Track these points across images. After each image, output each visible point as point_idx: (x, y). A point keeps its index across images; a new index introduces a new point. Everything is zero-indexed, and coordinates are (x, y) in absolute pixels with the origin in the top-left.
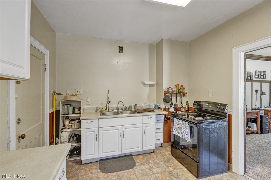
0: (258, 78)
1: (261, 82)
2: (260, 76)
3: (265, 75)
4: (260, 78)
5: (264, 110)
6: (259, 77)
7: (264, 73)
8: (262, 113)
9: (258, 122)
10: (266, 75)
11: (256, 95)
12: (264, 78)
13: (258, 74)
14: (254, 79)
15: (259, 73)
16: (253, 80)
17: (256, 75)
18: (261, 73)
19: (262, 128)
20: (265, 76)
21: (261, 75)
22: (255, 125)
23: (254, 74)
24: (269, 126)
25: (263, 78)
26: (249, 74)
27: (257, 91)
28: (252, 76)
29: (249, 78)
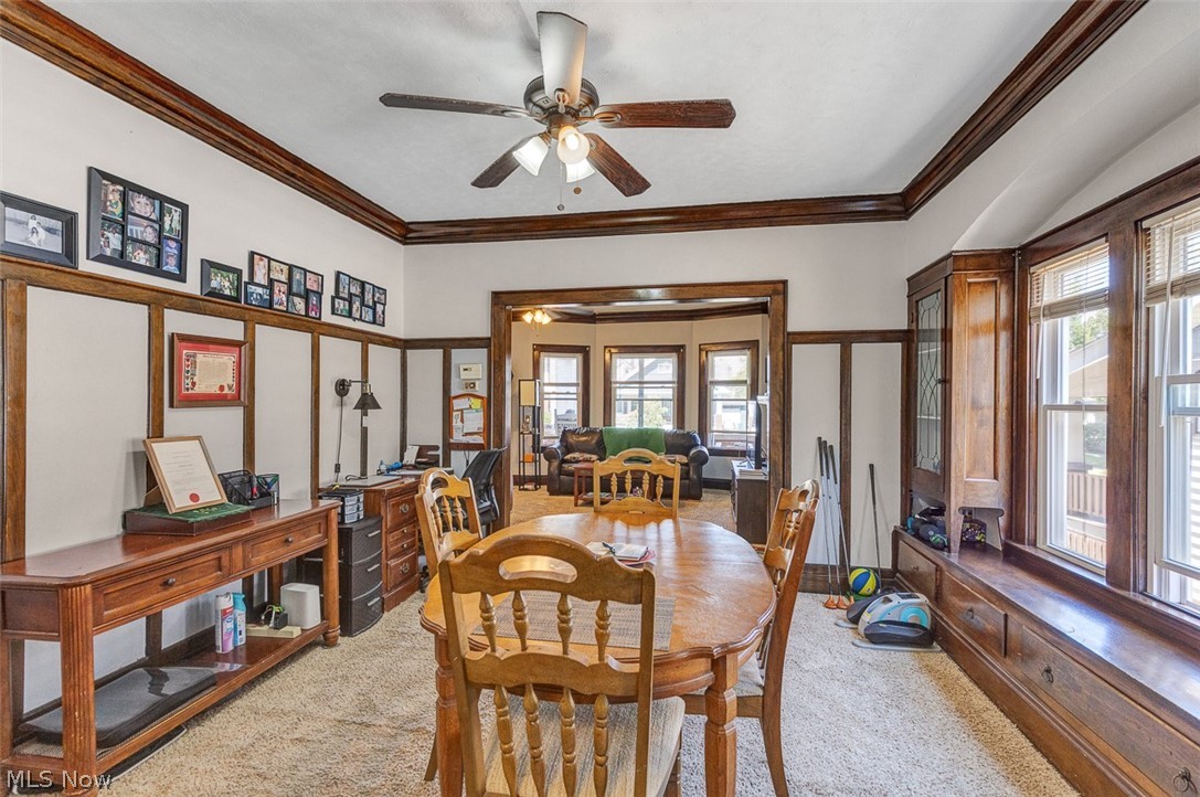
0: (350, 315)
1: (366, 339)
2: (357, 305)
3: (379, 308)
4: (360, 319)
5: (366, 492)
6: (354, 310)
7: (377, 295)
8: (353, 509)
9: (331, 573)
10: (384, 305)
11: (338, 410)
12: (379, 320)
13: (351, 294)
14: (327, 317)
15: (355, 290)
16: (323, 320)
17: (337, 296)
18: (363, 292)
19: (351, 602)
20: (383, 313)
21: (363, 304)
22: (311, 593)
23: (329, 290)
24: (384, 575)
25: (374, 322)
26: (299, 282)
27: (342, 387)
28: (314, 300)
29: (300, 304)
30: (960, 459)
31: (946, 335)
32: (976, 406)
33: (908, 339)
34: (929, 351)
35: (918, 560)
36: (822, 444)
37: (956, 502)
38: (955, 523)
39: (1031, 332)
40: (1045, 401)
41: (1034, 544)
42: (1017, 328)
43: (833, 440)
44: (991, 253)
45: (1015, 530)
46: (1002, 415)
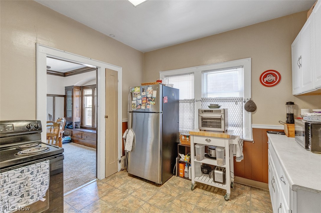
30: (75, 115)
31: (72, 97)
32: (77, 108)
33: (65, 96)
34: (69, 99)
35: (68, 131)
36: (49, 115)
37: (74, 122)
38: (74, 124)
39: (84, 98)
40: (85, 107)
41: (84, 125)
42: (82, 96)
43: (52, 114)
44: (78, 86)
45: (82, 124)
46: (80, 109)
